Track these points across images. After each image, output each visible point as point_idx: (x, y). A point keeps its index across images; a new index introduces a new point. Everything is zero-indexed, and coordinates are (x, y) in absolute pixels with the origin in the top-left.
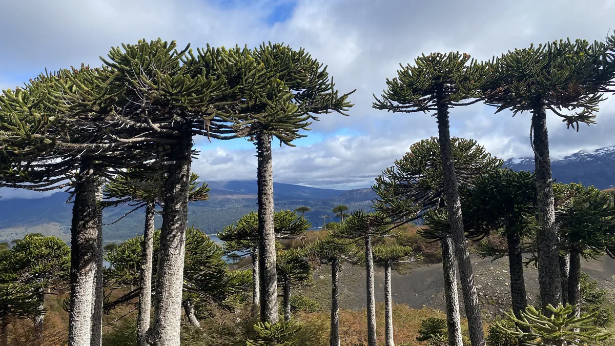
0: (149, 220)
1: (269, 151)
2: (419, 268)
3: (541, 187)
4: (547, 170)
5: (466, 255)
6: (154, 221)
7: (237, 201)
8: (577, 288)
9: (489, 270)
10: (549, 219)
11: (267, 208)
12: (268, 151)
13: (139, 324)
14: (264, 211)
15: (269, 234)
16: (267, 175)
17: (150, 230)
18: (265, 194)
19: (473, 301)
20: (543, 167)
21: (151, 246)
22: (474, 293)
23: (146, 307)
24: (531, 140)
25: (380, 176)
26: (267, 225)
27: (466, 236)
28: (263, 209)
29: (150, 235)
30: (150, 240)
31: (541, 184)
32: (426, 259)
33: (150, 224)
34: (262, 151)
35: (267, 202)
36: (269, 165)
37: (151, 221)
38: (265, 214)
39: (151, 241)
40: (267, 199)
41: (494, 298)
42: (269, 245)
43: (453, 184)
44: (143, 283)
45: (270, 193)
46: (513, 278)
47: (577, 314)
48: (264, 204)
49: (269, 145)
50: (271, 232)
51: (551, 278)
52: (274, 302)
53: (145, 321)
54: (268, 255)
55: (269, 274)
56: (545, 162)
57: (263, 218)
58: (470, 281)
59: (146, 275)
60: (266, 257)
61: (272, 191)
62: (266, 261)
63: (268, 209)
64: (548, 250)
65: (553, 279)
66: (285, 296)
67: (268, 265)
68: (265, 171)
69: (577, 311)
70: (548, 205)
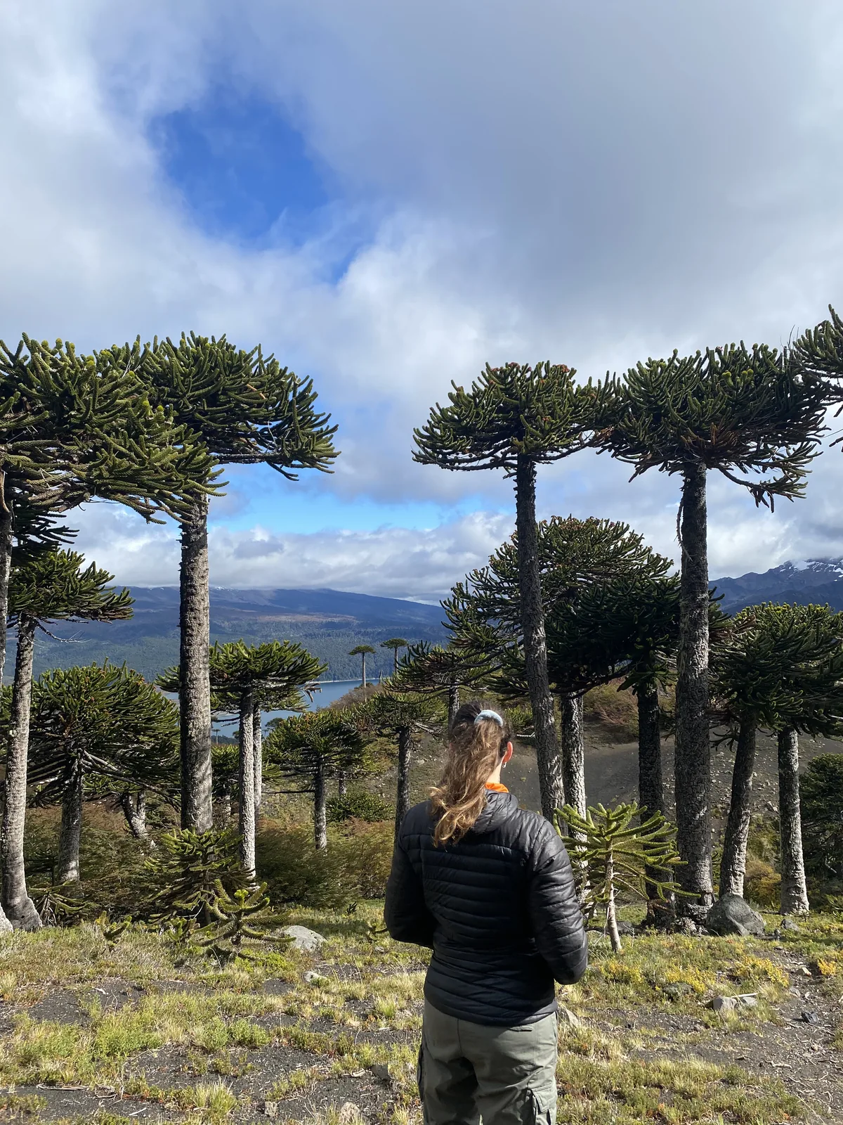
0: (23, 651)
1: (202, 534)
2: (594, 751)
3: (687, 607)
4: (699, 578)
5: (547, 721)
6: (32, 653)
7: (294, 626)
8: (747, 784)
9: (716, 757)
10: (695, 664)
11: (194, 633)
12: (198, 533)
13: (4, 832)
14: (189, 640)
15: (196, 679)
16: (195, 576)
17: (26, 668)
18: (192, 610)
19: (554, 801)
20: (693, 573)
21: (27, 697)
22: (558, 788)
23: (16, 803)
24: (678, 524)
25: (460, 585)
26: (194, 664)
27: (552, 690)
28: (188, 636)
29: (24, 677)
30: (26, 687)
31: (687, 602)
32: (608, 735)
33: (24, 659)
34: (188, 532)
35: (194, 623)
36: (201, 559)
37: (25, 653)
38: (191, 645)
39: (28, 687)
40: (195, 618)
41: (720, 806)
42: (195, 698)
43: (534, 598)
44: (11, 760)
45: (201, 608)
46: (642, 764)
47: (743, 828)
48: (190, 627)
49: (201, 523)
50: (201, 676)
51: (692, 765)
52: (203, 796)
53: (14, 826)
54: (194, 715)
55: (194, 748)
56: (698, 564)
57: (188, 651)
58: (552, 767)
59: (17, 746)
60: (191, 719)
61: (207, 603)
62: (191, 726)
63: (197, 636)
64: (691, 716)
65: (695, 767)
66: (318, 791)
67: (193, 733)
68: (192, 569)
69: (743, 822)
70: (696, 639)
